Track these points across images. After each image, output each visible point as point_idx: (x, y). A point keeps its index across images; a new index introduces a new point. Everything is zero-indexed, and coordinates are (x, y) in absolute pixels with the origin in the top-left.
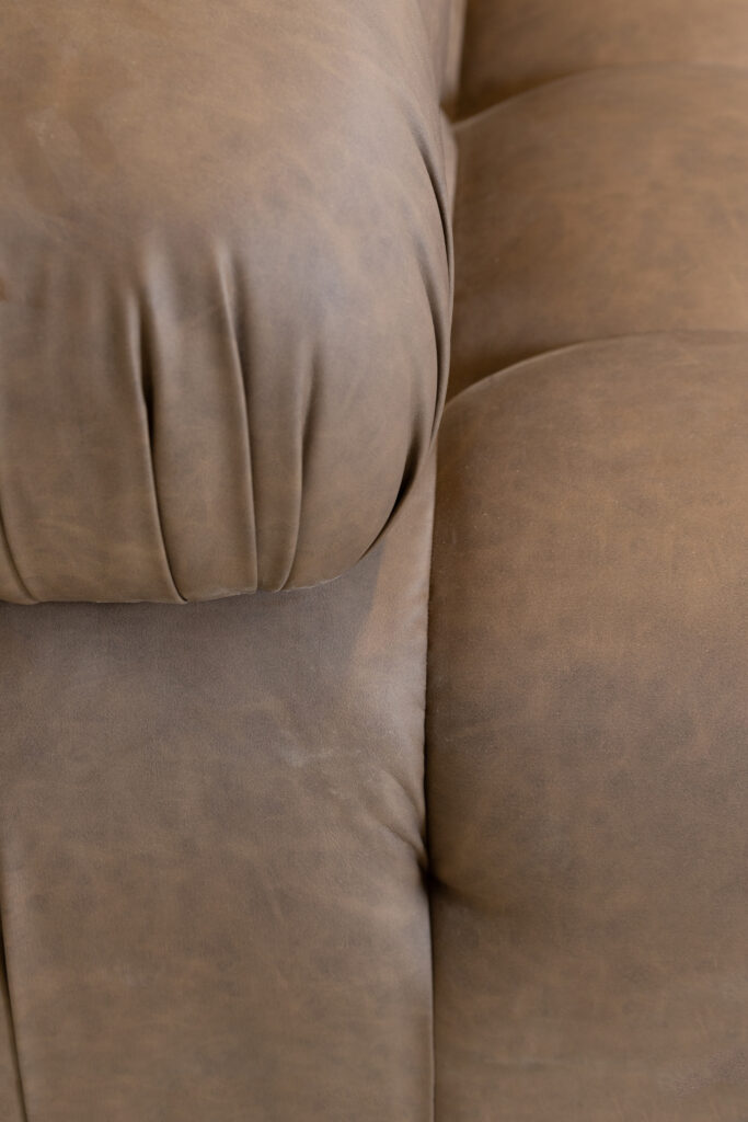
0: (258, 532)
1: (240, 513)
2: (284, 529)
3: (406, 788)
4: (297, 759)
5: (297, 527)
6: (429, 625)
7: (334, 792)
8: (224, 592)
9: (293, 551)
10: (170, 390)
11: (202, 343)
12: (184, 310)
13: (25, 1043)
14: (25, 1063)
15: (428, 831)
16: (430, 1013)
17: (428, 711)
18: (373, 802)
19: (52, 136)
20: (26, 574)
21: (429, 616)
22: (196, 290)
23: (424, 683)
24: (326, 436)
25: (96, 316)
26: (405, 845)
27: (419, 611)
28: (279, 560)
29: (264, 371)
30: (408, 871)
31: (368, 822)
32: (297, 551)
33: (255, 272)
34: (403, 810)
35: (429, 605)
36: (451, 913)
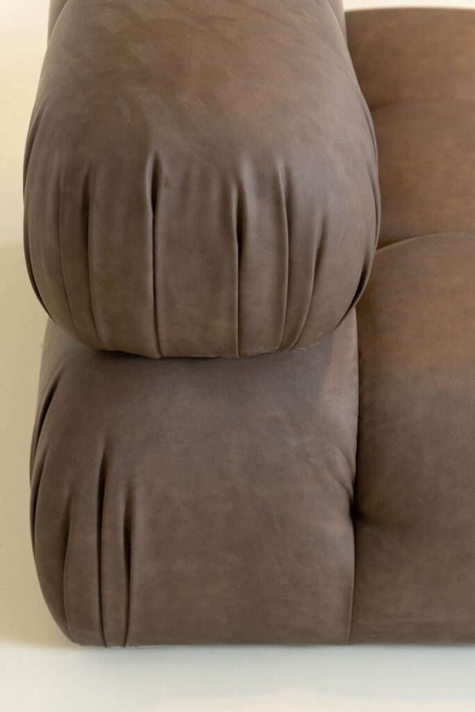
0: (287, 313)
1: (280, 303)
2: (301, 312)
3: (348, 458)
4: (293, 442)
5: (307, 311)
6: (359, 372)
7: (311, 460)
8: (262, 350)
9: (303, 324)
10: (252, 235)
11: (268, 210)
12: (260, 193)
13: (135, 605)
14: (133, 617)
15: (357, 483)
16: (353, 585)
17: (360, 417)
18: (331, 465)
19: (191, 104)
20: (163, 337)
21: (359, 368)
22: (267, 182)
23: (358, 402)
24: (327, 261)
25: (215, 195)
26: (344, 491)
27: (354, 365)
28: (295, 330)
29: (299, 225)
30: (344, 505)
31: (329, 477)
32: (305, 325)
33: (296, 174)
34: (345, 471)
35: (359, 362)
36: (367, 530)
